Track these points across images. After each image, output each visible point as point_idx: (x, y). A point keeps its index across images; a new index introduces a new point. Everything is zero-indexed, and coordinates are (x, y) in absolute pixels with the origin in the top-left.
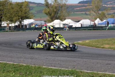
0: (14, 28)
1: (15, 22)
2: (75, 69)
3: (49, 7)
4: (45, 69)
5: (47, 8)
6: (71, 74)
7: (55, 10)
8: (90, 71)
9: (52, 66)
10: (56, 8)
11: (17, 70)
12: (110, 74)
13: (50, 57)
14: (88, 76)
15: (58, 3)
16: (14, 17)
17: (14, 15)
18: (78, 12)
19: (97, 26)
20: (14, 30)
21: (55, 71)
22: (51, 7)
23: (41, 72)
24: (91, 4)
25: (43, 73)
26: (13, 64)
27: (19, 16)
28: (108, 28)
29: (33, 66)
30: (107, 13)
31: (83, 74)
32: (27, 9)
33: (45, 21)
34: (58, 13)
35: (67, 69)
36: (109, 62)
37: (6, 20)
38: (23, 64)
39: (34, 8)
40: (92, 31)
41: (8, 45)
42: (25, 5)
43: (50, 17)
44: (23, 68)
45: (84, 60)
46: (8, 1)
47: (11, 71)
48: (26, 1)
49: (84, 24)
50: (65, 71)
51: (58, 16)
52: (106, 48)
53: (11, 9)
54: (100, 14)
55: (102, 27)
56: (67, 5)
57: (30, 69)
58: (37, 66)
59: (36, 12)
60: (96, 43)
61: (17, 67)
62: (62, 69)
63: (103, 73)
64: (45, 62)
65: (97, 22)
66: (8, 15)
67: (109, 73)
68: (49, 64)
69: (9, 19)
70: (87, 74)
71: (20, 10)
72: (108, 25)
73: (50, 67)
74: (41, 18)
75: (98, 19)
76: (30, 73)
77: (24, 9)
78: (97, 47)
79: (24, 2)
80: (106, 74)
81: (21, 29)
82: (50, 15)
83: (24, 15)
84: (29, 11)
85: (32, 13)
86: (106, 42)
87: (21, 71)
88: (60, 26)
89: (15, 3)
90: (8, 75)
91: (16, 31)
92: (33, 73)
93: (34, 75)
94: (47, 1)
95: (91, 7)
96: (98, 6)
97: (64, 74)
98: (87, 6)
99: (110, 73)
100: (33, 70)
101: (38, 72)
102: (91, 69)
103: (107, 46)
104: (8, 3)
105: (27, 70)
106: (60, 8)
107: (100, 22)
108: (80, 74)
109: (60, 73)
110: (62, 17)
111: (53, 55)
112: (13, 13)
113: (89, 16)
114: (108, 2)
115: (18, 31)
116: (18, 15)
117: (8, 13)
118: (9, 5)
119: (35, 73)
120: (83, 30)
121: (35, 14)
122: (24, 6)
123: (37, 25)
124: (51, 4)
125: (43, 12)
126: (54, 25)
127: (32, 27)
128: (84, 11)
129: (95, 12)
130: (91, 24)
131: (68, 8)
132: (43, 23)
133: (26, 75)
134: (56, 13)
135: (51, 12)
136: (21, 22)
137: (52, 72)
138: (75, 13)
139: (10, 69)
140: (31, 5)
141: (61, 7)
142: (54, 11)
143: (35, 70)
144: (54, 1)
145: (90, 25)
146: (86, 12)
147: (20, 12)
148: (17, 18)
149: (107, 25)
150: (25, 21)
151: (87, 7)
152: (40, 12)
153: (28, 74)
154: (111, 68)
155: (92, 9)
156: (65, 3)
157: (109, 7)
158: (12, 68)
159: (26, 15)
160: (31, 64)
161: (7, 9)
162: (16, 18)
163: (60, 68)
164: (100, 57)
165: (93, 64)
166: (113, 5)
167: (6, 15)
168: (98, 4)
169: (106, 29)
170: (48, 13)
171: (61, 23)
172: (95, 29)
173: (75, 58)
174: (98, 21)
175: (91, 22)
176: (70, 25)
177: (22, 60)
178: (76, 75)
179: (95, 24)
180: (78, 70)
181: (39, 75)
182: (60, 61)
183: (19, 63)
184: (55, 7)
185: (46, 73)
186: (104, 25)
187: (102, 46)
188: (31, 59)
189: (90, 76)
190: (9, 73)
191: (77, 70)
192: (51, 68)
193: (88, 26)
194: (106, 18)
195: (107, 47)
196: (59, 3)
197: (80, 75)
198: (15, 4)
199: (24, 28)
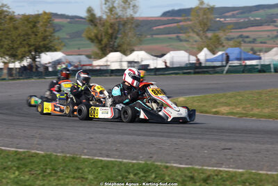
0: (19, 73)
1: (21, 59)
2: (153, 159)
3: (96, 25)
4: (87, 161)
5: (91, 27)
6: (145, 173)
7: (110, 31)
8: (186, 164)
9: (101, 155)
10: (111, 27)
11: (25, 166)
12: (229, 172)
13: (98, 135)
14: (181, 176)
15: (116, 16)
16: (19, 47)
17: (18, 42)
18: (162, 34)
19: (203, 65)
20: (20, 76)
21: (107, 166)
22: (100, 24)
23: (78, 169)
24: (189, 17)
25: (81, 171)
26: (16, 152)
27: (30, 46)
28: (226, 68)
29: (59, 154)
30: (225, 37)
31: (170, 173)
32: (48, 29)
33: (89, 57)
34: (116, 38)
35: (134, 161)
36: (229, 145)
37: (2, 55)
38: (38, 152)
39: (63, 26)
40: (193, 76)
41: (7, 109)
42: (44, 21)
43: (100, 46)
44: (38, 160)
45: (174, 140)
46: (6, 13)
47: (11, 168)
48: (45, 13)
49: (175, 60)
50: (131, 165)
51: (116, 44)
52: (223, 114)
53: (12, 29)
54: (210, 39)
55: (214, 67)
56: (137, 20)
57: (53, 163)
58: (68, 155)
59: (68, 37)
60: (200, 104)
61: (24, 159)
62: (125, 161)
63: (215, 168)
64: (86, 146)
65: (204, 55)
66: (6, 43)
67: (227, 170)
68: (95, 152)
69: (9, 53)
70: (179, 172)
71: (33, 32)
72: (227, 63)
73: (97, 158)
74: (79, 49)
75: (205, 49)
76: (53, 172)
77: (41, 29)
78: (202, 112)
79: (41, 14)
80: (221, 171)
81: (34, 72)
82: (100, 41)
83: (41, 43)
84: (52, 33)
85: (58, 39)
86: (222, 100)
87: (32, 167)
88: (121, 65)
89: (20, 17)
90: (4, 176)
91: (23, 79)
92: (59, 171)
93: (62, 174)
94: (92, 12)
95: (189, 23)
96: (205, 21)
97: (129, 173)
98: (180, 21)
99: (231, 170)
100: (60, 163)
101: (72, 170)
102: (188, 161)
103: (224, 109)
104: (5, 17)
105: (47, 165)
106: (121, 27)
107: (211, 56)
108: (163, 173)
109: (119, 171)
110: (125, 47)
111: (104, 130)
112: (16, 38)
113: (185, 44)
114: (228, 12)
115: (29, 78)
116: (28, 44)
117: (6, 39)
118: (8, 21)
119: (63, 170)
120: (172, 74)
121: (66, 41)
122: (41, 23)
123: (70, 64)
124: (100, 18)
125: (83, 35)
126: (109, 64)
127: (59, 68)
128: (175, 33)
129: (198, 35)
130: (189, 60)
131: (139, 25)
132: (84, 59)
133: (44, 176)
134: (112, 37)
135: (101, 36)
136: (34, 59)
137: (102, 168)
138: (154, 36)
139: (9, 163)
140: (57, 21)
141: (124, 25)
142: (107, 33)
143: (64, 165)
144: (107, 11)
145: (187, 64)
146: (180, 35)
147: (33, 36)
148: (27, 49)
149: (224, 63)
150: (43, 55)
151: (181, 24)
152: (76, 35)
153: (49, 173)
154: (231, 158)
155: (191, 27)
156: (131, 15)
157: (230, 24)
158: (12, 161)
159: (46, 42)
160: (55, 151)
161: (3, 30)
162: (23, 49)
163: (120, 160)
164: (208, 133)
165: (193, 148)
166: (239, 17)
167: (2, 43)
168: (205, 17)
169: (222, 72)
170: (94, 38)
171: (123, 60)
172: (198, 73)
173: (152, 136)
174: (206, 55)
175: (189, 57)
176: (144, 63)
177: (35, 142)
178: (156, 174)
179: (198, 60)
180: (159, 164)
181: (72, 176)
182: (119, 143)
183: (30, 148)
184: (109, 24)
185: (90, 171)
186: (218, 64)
187: (214, 110)
188: (55, 139)
189: (185, 176)
190: (7, 171)
191: (156, 163)
192: (100, 158)
193: (183, 65)
194: (224, 46)
195: (225, 112)
196: (119, 14)
197: (164, 175)
198: (21, 19)
199: (41, 72)
